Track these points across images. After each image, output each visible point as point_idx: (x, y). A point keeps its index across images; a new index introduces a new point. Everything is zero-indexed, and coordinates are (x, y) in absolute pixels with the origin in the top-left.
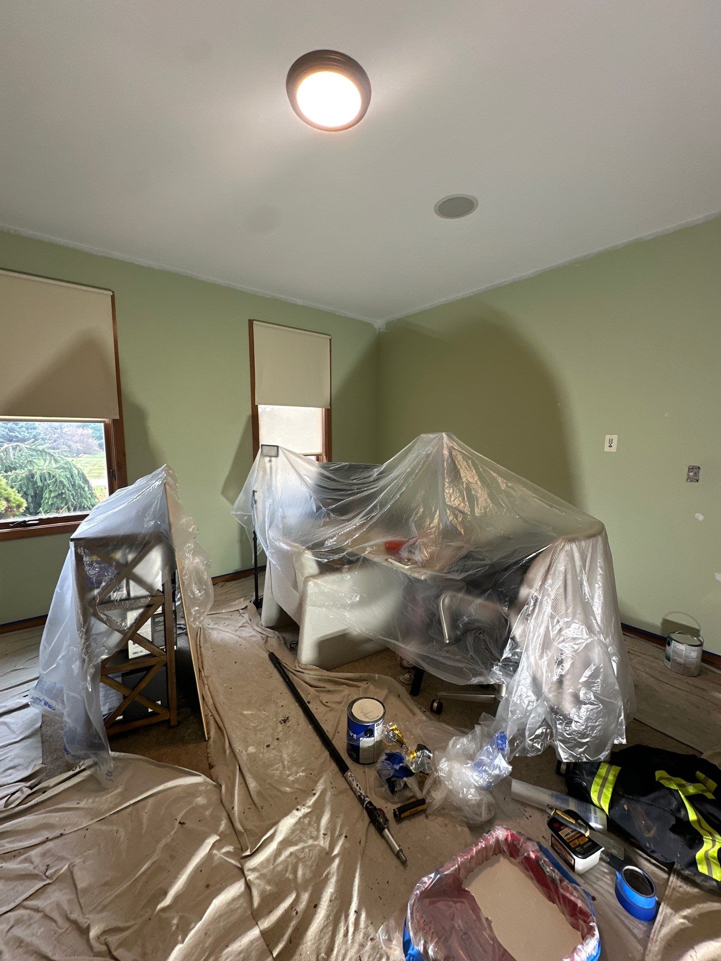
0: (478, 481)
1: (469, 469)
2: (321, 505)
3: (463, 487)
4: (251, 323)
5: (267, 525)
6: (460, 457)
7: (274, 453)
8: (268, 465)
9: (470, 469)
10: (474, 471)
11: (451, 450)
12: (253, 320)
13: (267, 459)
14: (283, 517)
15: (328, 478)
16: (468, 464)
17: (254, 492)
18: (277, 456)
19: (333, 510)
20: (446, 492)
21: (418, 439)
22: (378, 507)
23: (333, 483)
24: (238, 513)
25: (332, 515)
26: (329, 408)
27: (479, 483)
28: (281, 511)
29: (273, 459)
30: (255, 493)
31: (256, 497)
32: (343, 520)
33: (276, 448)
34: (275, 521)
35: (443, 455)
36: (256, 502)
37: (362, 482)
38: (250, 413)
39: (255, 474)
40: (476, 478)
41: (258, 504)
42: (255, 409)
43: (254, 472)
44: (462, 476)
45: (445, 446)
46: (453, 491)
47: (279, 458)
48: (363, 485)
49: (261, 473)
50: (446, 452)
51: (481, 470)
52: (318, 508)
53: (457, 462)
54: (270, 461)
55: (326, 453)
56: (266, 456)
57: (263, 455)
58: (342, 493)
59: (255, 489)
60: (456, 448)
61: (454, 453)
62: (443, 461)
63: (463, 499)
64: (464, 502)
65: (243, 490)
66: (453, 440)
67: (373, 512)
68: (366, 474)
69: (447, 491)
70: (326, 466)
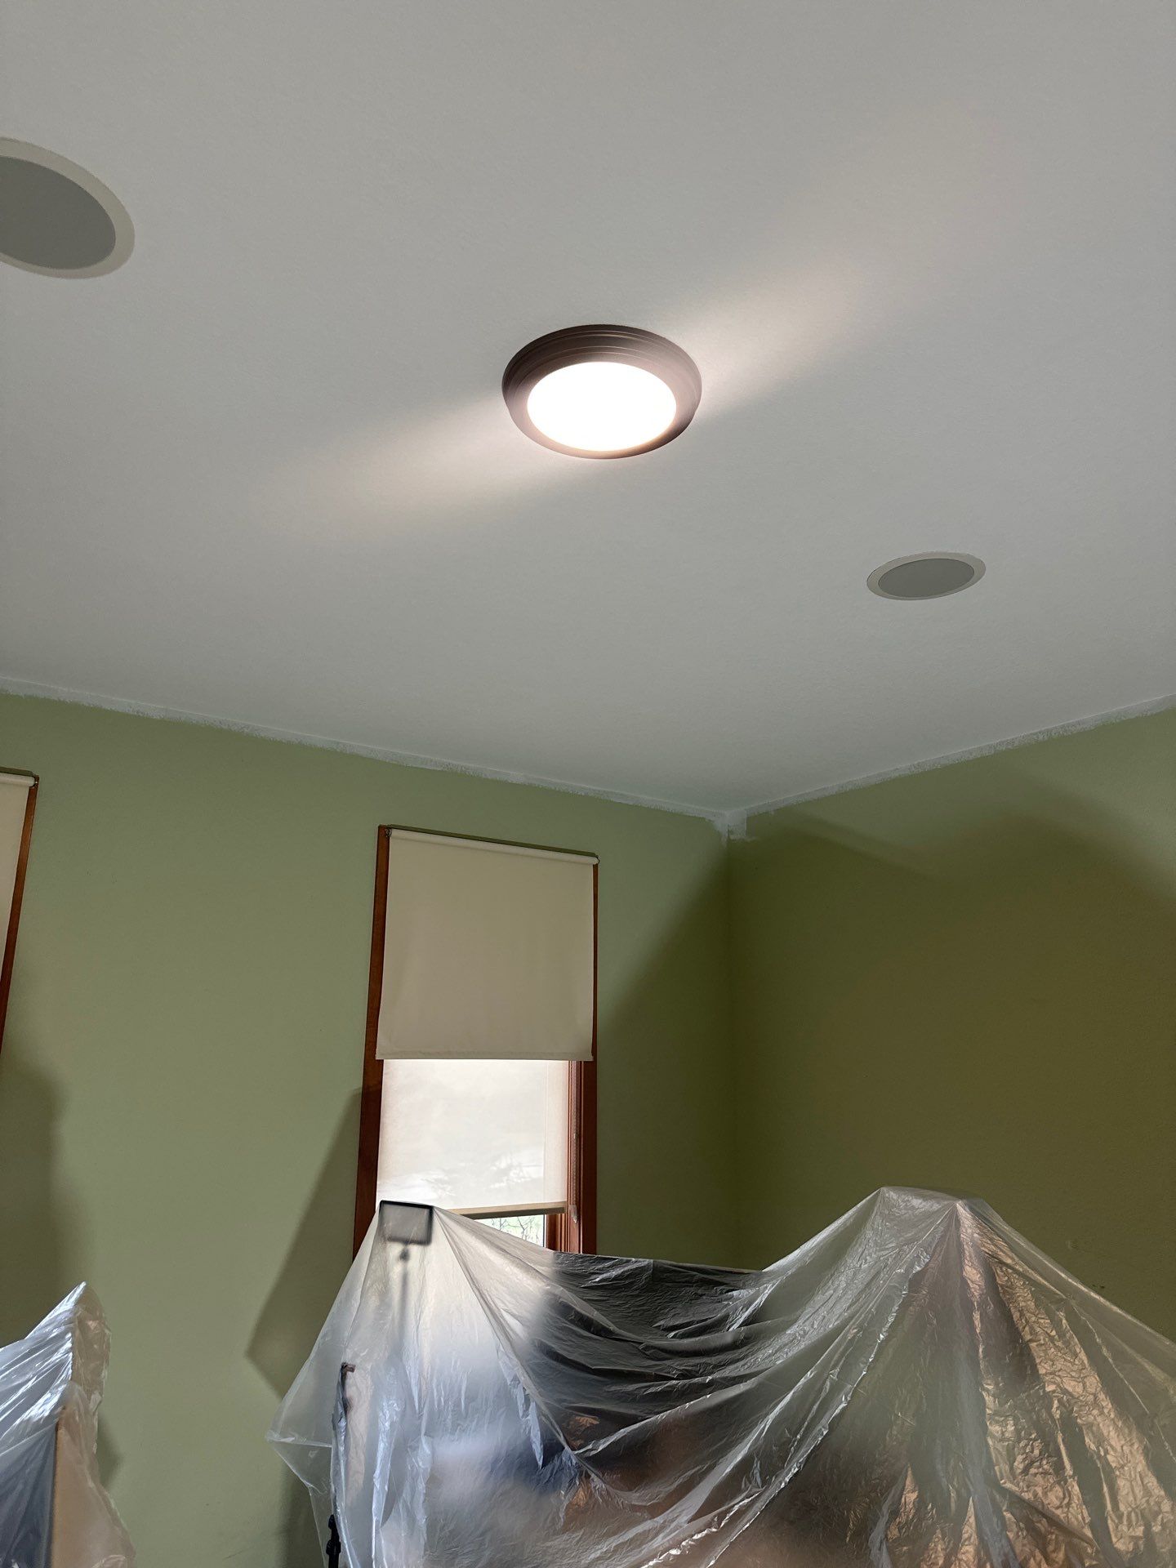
0: (1102, 1396)
1: (1060, 1344)
2: (562, 1439)
3: (1051, 1416)
4: (384, 834)
5: (377, 1505)
6: (1024, 1298)
7: (416, 1229)
8: (397, 1270)
9: (1067, 1344)
10: (1083, 1356)
11: (990, 1265)
12: (390, 828)
13: (396, 1249)
14: (434, 1480)
15: (586, 1323)
16: (1056, 1324)
17: (345, 1369)
18: (426, 1241)
19: (601, 1462)
20: (993, 1437)
21: (873, 1202)
22: (757, 1472)
23: (602, 1346)
24: (289, 1440)
25: (597, 1482)
26: (591, 1059)
27: (1107, 1404)
28: (428, 1451)
29: (415, 1250)
30: (349, 1373)
31: (351, 1392)
32: (635, 1508)
33: (426, 1211)
34: (406, 1494)
35: (964, 1281)
36: (346, 1406)
37: (697, 1347)
38: (358, 1083)
39: (356, 1304)
40: (1093, 1381)
41: (352, 1414)
42: (373, 1074)
43: (349, 1296)
44: (1042, 1371)
45: (968, 1250)
46: (1017, 1431)
47: (433, 1246)
48: (697, 1360)
49: (373, 1301)
50: (973, 1274)
51: (1105, 1351)
52: (552, 1450)
53: (1016, 1316)
54: (405, 1256)
55: (578, 1203)
56: (394, 1239)
57: (385, 1237)
58: (631, 1387)
59: (347, 1357)
60: (1009, 1261)
61: (1001, 1280)
62: (968, 1308)
63: (1059, 1468)
64: (1062, 1481)
65: (313, 1355)
66: (994, 1229)
67: (739, 1491)
68: (706, 1312)
69: (995, 1429)
70: (578, 1268)
